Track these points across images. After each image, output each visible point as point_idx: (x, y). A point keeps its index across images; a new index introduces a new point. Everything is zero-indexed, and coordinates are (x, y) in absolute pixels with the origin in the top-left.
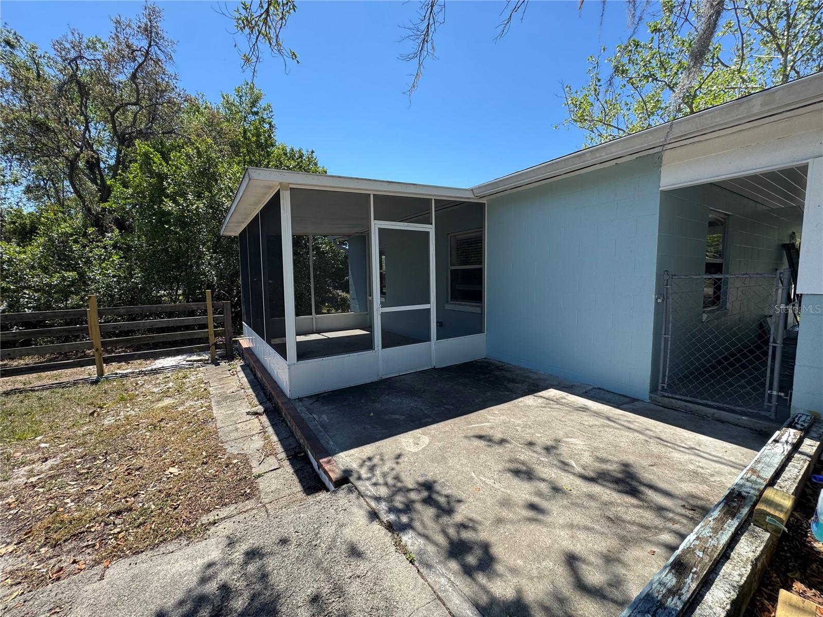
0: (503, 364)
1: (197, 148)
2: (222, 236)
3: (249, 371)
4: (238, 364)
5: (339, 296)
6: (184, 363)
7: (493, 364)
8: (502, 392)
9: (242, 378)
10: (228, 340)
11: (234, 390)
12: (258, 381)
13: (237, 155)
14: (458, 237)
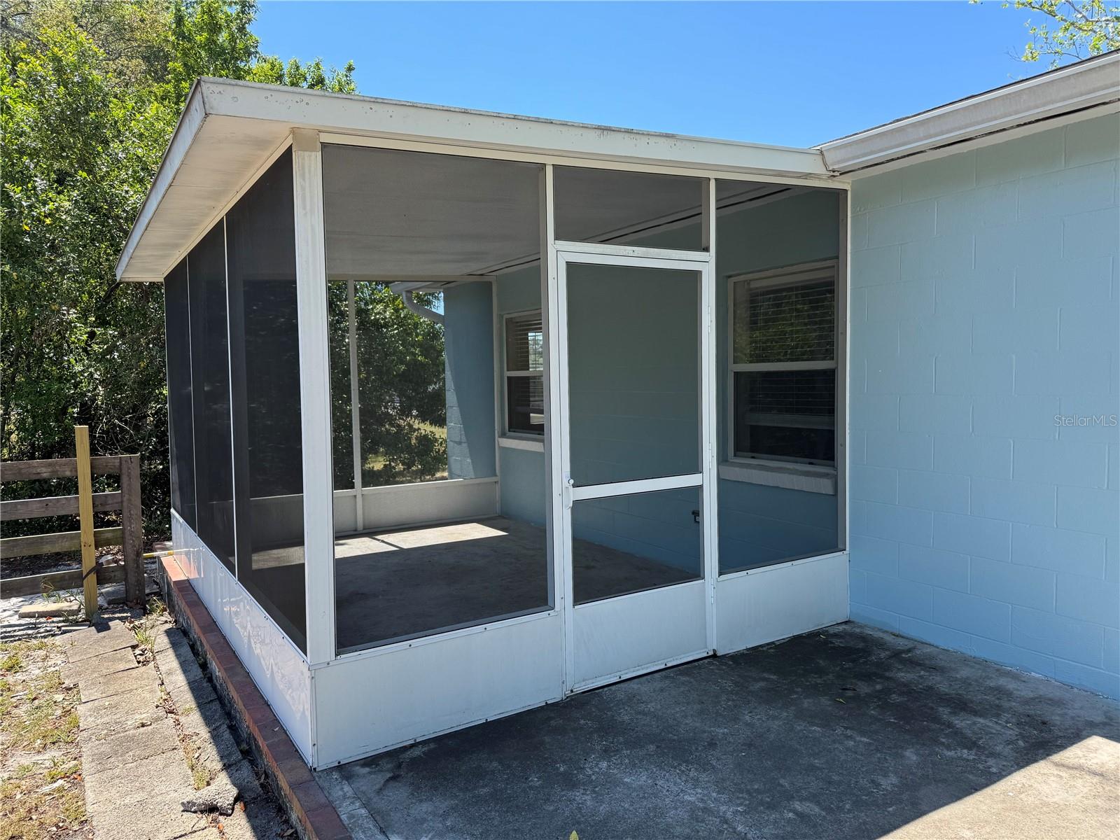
0: (910, 645)
1: (56, 59)
2: (121, 283)
3: (186, 650)
4: (157, 626)
5: (415, 430)
6: (15, 620)
7: (881, 644)
8: (948, 748)
9: (169, 673)
10: (132, 556)
11: (144, 717)
12: (215, 688)
13: (160, 79)
14: (753, 285)
